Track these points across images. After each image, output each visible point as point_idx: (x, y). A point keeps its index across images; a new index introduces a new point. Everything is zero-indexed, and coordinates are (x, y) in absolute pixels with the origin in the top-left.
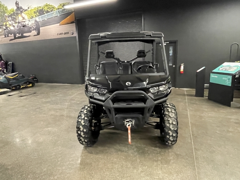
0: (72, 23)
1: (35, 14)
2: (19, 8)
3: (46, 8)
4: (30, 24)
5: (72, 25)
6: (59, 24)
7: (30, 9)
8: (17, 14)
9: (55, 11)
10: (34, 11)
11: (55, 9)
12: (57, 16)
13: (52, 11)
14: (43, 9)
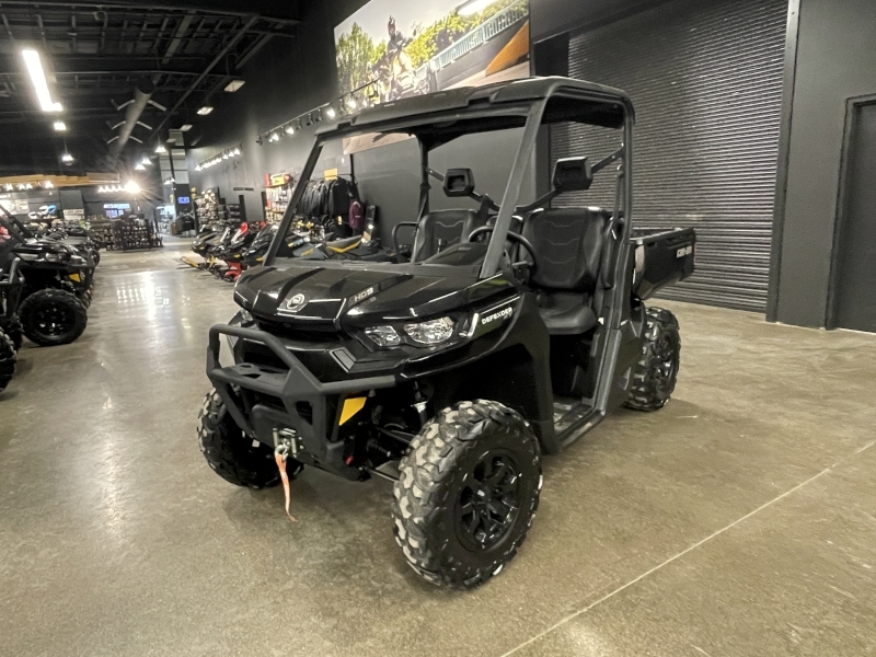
0: (521, 60)
1: (429, 50)
2: (395, 38)
3: (454, 26)
4: (416, 82)
5: (521, 69)
6: (483, 73)
7: (418, 35)
8: (391, 56)
9: (477, 28)
10: (426, 39)
11: (477, 22)
12: (480, 45)
13: (468, 30)
14: (446, 28)
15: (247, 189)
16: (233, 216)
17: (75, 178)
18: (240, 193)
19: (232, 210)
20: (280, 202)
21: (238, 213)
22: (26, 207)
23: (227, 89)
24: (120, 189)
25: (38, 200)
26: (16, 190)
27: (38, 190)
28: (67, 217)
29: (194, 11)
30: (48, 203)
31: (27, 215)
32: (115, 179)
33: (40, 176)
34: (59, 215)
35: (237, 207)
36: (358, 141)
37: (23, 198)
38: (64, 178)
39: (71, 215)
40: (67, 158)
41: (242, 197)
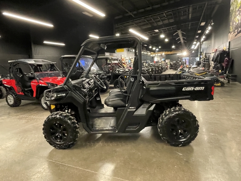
16: (206, 62)
17: (169, 52)
18: (209, 54)
19: (206, 59)
21: (208, 61)
22: (159, 59)
23: (201, 25)
24: (180, 54)
25: (162, 57)
27: (161, 55)
28: (166, 62)
29: (191, 6)
30: (163, 58)
32: (180, 52)
33: (162, 52)
34: (165, 61)
35: (208, 59)
36: (232, 37)
37: (159, 57)
38: (167, 52)
39: (167, 61)
40: (173, 47)
41: (209, 56)
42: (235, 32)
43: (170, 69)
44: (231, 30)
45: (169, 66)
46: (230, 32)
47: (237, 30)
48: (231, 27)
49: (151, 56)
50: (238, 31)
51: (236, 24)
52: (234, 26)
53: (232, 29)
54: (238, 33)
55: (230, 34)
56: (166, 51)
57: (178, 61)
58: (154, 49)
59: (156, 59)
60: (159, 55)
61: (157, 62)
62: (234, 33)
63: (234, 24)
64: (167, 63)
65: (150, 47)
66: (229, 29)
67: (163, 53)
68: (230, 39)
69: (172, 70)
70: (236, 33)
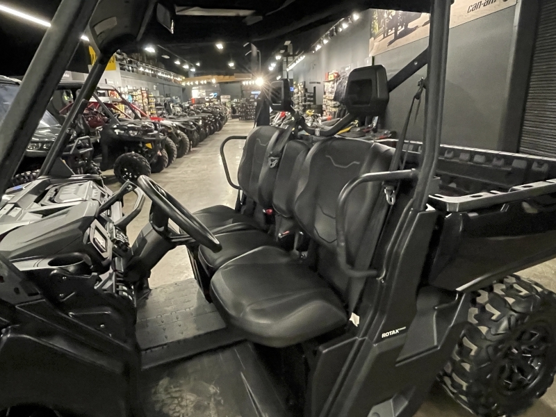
15: (318, 83)
16: (309, 101)
17: (227, 77)
18: (314, 85)
19: (309, 96)
20: (331, 93)
21: (312, 99)
22: (204, 94)
24: (250, 82)
25: (210, 90)
26: (200, 84)
27: (209, 84)
28: (222, 100)
30: (213, 92)
31: (204, 98)
32: (249, 77)
33: (210, 76)
34: (218, 98)
35: (312, 94)
36: (378, 46)
37: (203, 89)
38: (222, 77)
39: (224, 99)
40: (231, 65)
41: (315, 88)
42: (388, 36)
43: (233, 117)
44: (376, 31)
45: (229, 110)
46: (372, 35)
47: (393, 31)
48: (376, 24)
49: (184, 84)
50: (396, 33)
51: (390, 16)
52: (384, 22)
53: (379, 28)
54: (397, 37)
55: (373, 38)
56: (219, 74)
57: (251, 100)
58: (186, 67)
59: (196, 94)
60: (204, 84)
61: (200, 101)
62: (384, 37)
63: (383, 17)
64: (225, 104)
65: (178, 63)
66: (372, 27)
67: (212, 78)
68: (373, 51)
69: (238, 120)
70: (392, 37)
